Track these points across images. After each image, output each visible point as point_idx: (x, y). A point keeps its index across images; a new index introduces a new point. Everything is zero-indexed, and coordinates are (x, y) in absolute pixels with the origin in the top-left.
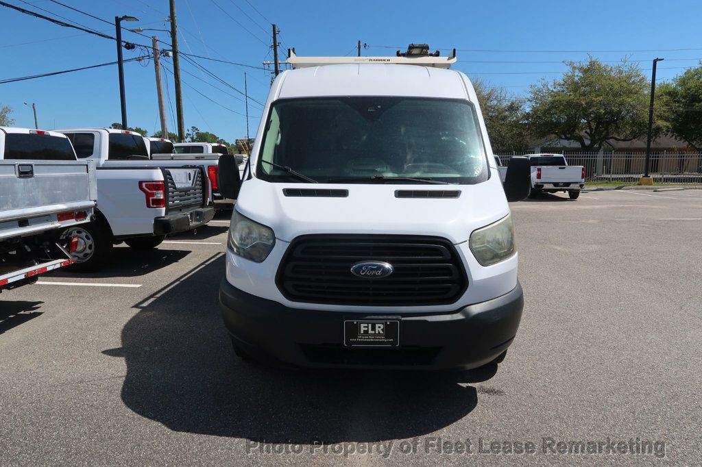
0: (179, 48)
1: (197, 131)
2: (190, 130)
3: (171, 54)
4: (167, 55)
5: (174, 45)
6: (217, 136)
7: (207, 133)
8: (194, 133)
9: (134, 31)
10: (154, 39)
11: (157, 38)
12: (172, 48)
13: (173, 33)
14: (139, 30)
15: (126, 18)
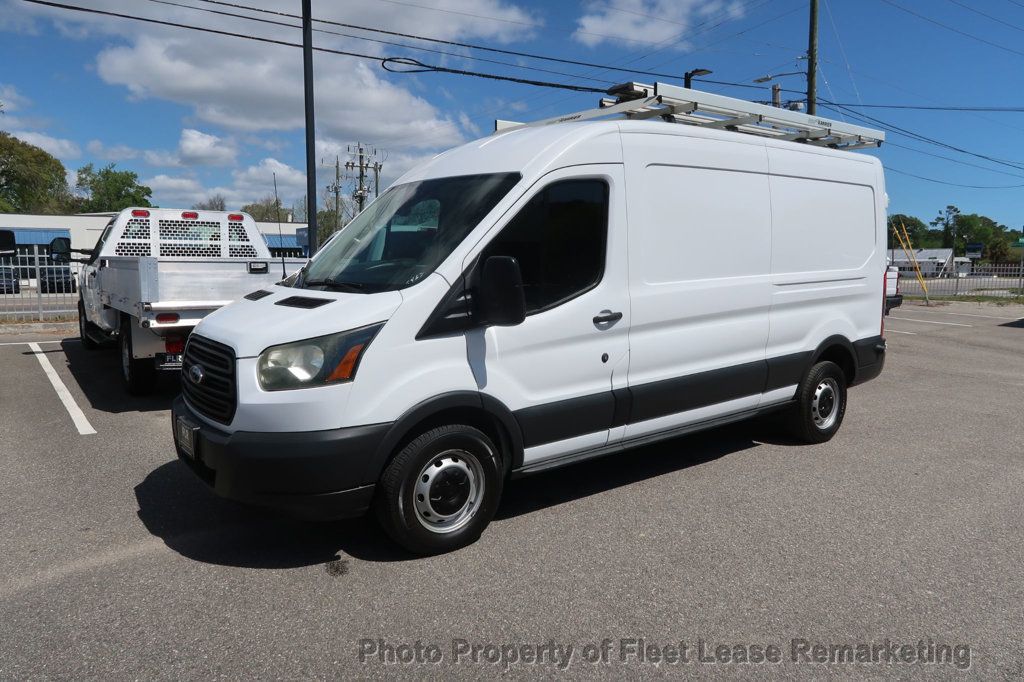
0: (818, 93)
1: (955, 214)
2: (944, 212)
5: (810, 92)
6: (994, 221)
8: (951, 217)
9: (759, 81)
10: (774, 89)
11: (779, 87)
12: (806, 97)
13: (811, 75)
14: (767, 79)
15: (696, 72)
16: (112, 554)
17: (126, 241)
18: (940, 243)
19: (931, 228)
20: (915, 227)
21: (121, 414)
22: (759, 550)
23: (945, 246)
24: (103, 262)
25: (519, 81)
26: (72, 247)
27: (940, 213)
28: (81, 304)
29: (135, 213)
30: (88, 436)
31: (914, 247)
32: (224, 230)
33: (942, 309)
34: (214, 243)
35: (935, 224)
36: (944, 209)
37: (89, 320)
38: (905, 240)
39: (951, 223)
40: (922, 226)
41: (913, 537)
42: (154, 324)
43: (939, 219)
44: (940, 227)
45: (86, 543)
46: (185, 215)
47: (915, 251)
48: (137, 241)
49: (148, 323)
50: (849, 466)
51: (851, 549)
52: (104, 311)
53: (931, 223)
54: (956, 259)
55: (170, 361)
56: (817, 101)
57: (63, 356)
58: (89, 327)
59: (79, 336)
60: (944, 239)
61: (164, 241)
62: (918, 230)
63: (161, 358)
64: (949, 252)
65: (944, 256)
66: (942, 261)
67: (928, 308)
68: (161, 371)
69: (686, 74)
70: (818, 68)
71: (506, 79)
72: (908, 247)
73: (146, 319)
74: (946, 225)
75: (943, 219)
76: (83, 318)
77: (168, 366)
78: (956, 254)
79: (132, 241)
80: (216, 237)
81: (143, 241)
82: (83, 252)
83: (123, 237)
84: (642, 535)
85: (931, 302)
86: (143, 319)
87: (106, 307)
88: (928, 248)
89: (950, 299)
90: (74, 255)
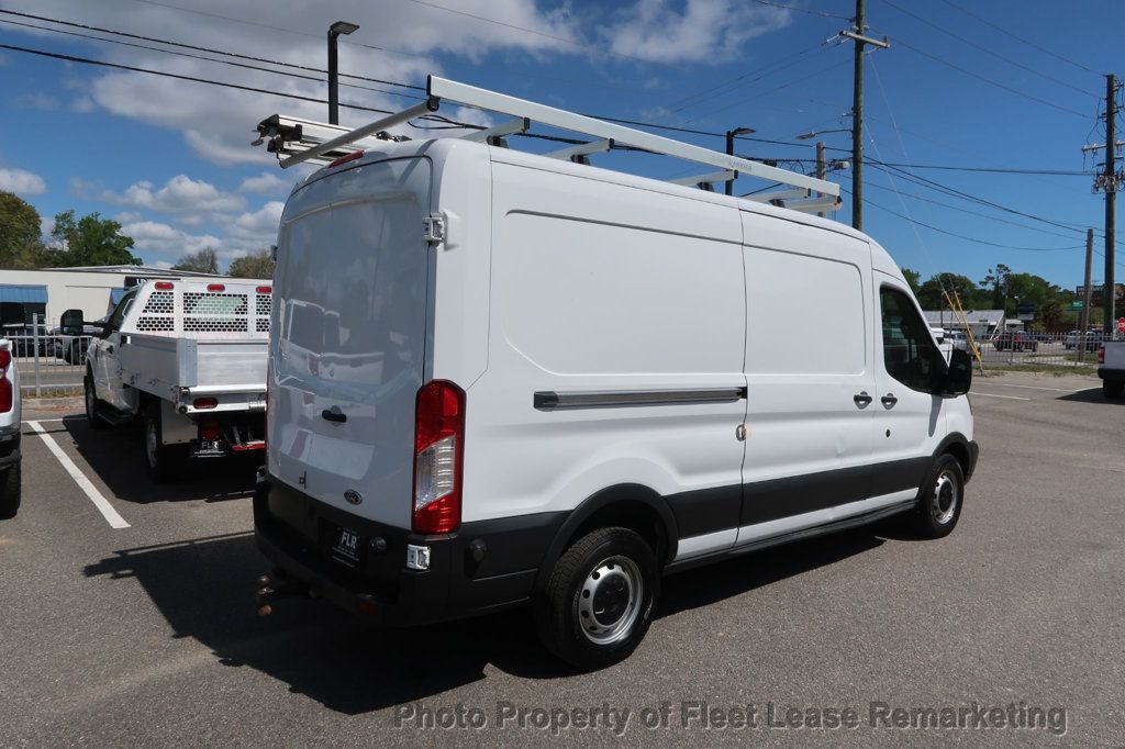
0: (864, 152)
1: (1005, 272)
2: (994, 271)
3: (847, 164)
4: (840, 167)
5: (856, 151)
6: (1047, 281)
7: (1025, 276)
8: (1001, 276)
9: (803, 138)
10: (818, 147)
11: (824, 144)
12: (851, 155)
13: (856, 132)
14: (811, 136)
15: (739, 130)
16: (182, 660)
17: (148, 315)
18: (991, 303)
19: (981, 287)
20: (964, 287)
21: (151, 504)
22: (839, 649)
23: (996, 308)
24: (124, 338)
25: (551, 139)
26: (85, 320)
27: (990, 271)
28: (89, 381)
29: (158, 286)
30: (122, 529)
31: (965, 308)
32: (252, 303)
33: (996, 379)
34: (240, 316)
35: (985, 283)
36: (994, 269)
37: (99, 398)
38: (954, 301)
39: (1001, 282)
40: (973, 286)
41: (988, 633)
42: (191, 409)
43: (989, 278)
44: (990, 287)
45: (152, 648)
46: (211, 288)
47: (965, 313)
48: (160, 315)
49: (186, 409)
50: (918, 558)
51: (928, 645)
52: (122, 390)
53: (981, 283)
54: (1008, 321)
55: (206, 448)
56: (864, 160)
57: (68, 436)
58: (98, 406)
59: (84, 412)
60: (995, 300)
61: (188, 316)
62: (967, 289)
63: (196, 444)
64: (1001, 313)
65: (995, 318)
66: (993, 323)
67: (984, 379)
68: (197, 458)
69: (729, 132)
70: (863, 126)
71: (538, 136)
72: (957, 308)
73: (183, 404)
74: (997, 284)
75: (992, 278)
76: (91, 395)
77: (203, 453)
78: (1007, 316)
79: (154, 315)
80: (243, 310)
81: (165, 315)
82: (95, 324)
83: (145, 311)
84: (721, 634)
85: (985, 372)
86: (180, 404)
87: (125, 386)
88: (977, 309)
89: (1004, 369)
90: (86, 328)
